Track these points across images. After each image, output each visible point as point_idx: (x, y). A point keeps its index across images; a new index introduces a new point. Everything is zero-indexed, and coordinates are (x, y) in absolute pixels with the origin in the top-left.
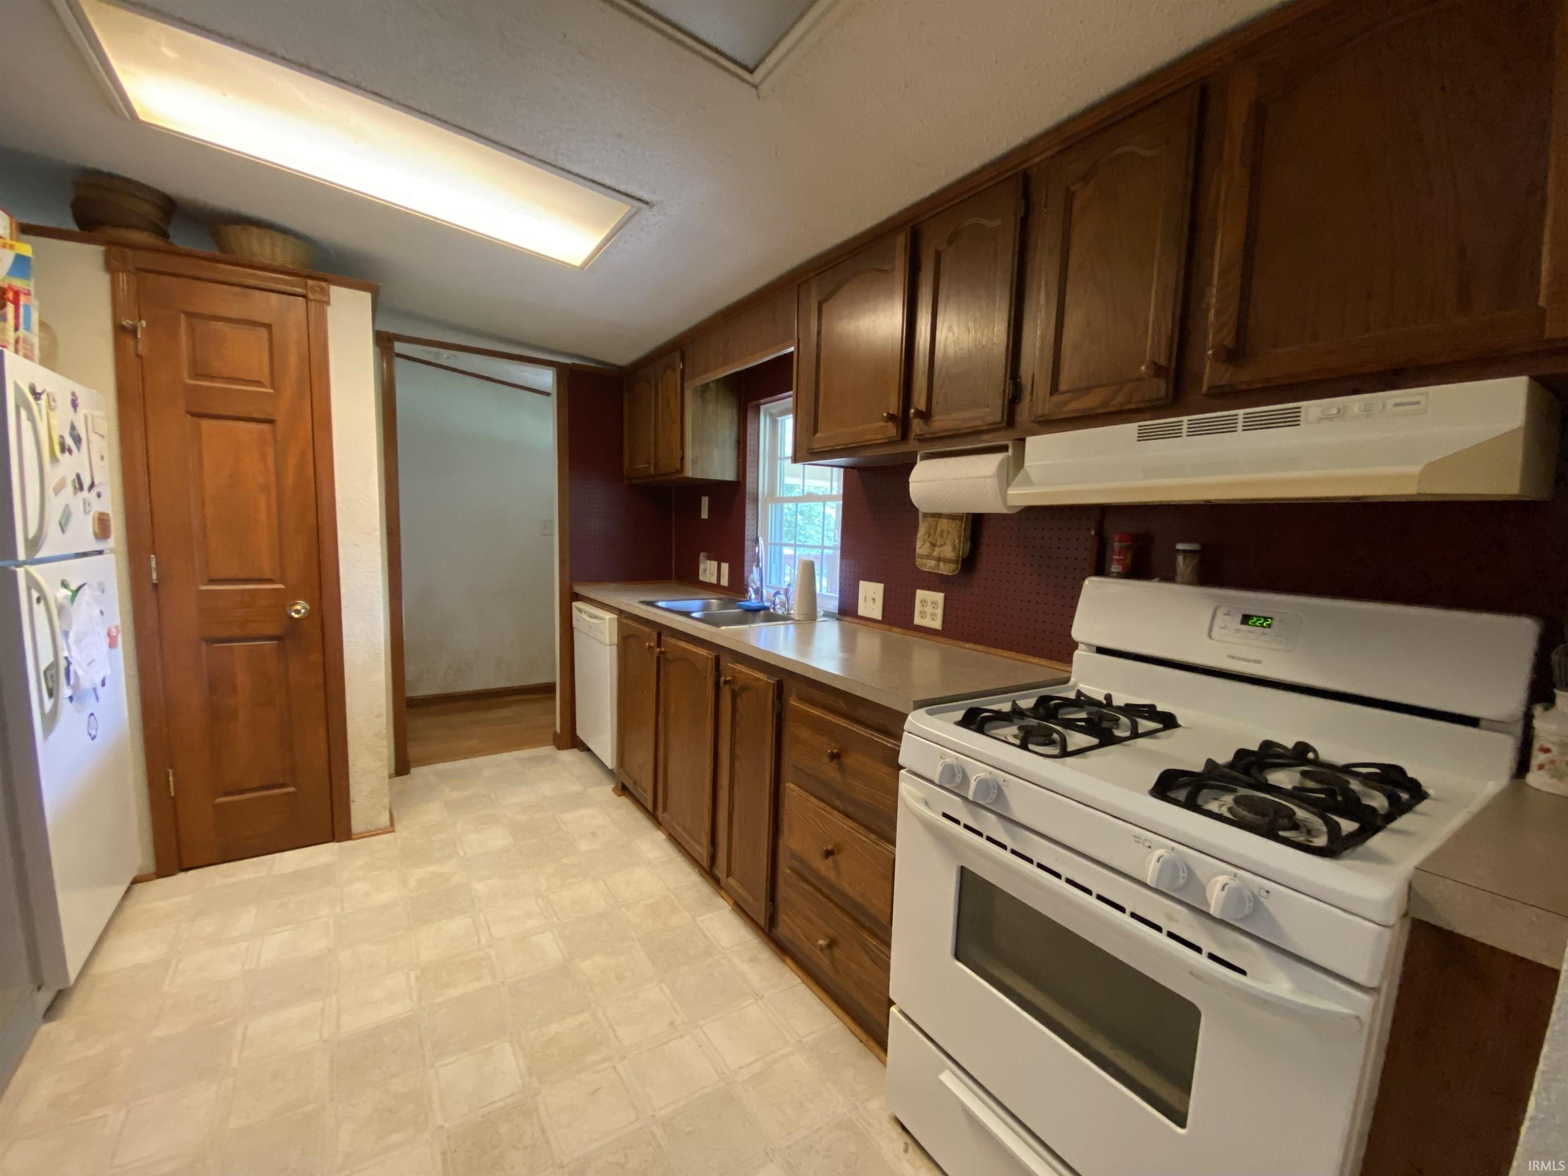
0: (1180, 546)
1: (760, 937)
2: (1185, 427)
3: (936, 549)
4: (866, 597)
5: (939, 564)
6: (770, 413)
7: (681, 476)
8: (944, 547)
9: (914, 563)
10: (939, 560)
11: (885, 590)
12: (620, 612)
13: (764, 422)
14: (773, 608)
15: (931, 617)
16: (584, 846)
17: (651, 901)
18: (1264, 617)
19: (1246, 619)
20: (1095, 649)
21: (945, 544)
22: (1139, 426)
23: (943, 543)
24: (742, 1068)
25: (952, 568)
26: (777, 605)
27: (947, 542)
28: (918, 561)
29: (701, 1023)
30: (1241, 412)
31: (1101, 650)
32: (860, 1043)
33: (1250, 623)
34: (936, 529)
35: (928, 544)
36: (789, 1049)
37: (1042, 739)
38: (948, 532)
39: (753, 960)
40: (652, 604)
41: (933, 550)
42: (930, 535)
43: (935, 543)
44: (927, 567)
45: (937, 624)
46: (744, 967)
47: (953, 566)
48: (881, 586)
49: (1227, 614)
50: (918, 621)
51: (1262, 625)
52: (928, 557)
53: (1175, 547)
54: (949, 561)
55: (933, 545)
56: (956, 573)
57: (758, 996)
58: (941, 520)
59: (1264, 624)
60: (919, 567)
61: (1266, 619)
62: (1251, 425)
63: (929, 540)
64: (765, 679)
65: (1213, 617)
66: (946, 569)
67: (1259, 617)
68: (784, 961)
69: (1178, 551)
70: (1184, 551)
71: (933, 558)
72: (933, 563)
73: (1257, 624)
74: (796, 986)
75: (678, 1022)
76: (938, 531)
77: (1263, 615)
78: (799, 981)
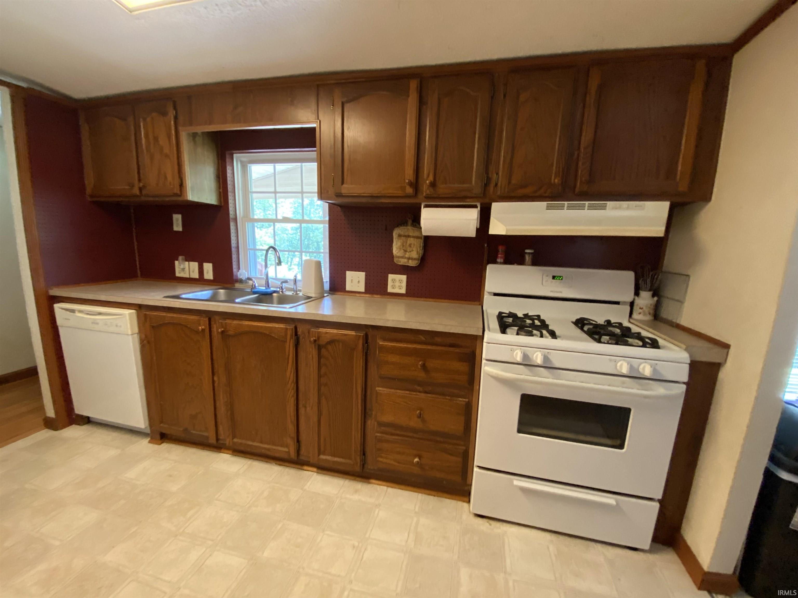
0: (527, 251)
1: (347, 479)
2: (566, 206)
3: (407, 253)
4: (352, 280)
5: (409, 261)
6: (240, 160)
7: (180, 199)
8: (412, 252)
9: (393, 261)
10: (409, 259)
11: (366, 275)
12: (139, 307)
13: (237, 166)
14: (281, 292)
15: (399, 288)
16: (174, 488)
17: (266, 494)
18: (560, 276)
19: (554, 277)
20: (493, 294)
21: (413, 251)
22: (547, 204)
23: (411, 250)
24: (407, 541)
25: (415, 263)
26: (284, 289)
27: (414, 249)
28: (395, 260)
29: (367, 536)
30: (587, 203)
31: (496, 294)
32: (434, 497)
33: (555, 279)
34: (407, 243)
35: (403, 251)
36: (415, 519)
37: (529, 334)
38: (414, 245)
39: (356, 491)
40: (177, 297)
41: (405, 254)
42: (403, 246)
43: (406, 250)
44: (402, 262)
45: (403, 291)
46: (356, 497)
47: (416, 262)
48: (364, 273)
49: (547, 276)
50: (390, 290)
51: (559, 279)
52: (402, 257)
53: (524, 251)
54: (415, 259)
55: (405, 251)
56: (417, 265)
57: (378, 506)
58: (409, 238)
59: (560, 279)
60: (396, 262)
61: (560, 277)
62: (590, 208)
63: (403, 248)
64: (355, 334)
65: (543, 277)
66: (412, 263)
67: (558, 277)
68: (370, 483)
69: (526, 253)
70: (529, 253)
71: (405, 258)
72: (406, 260)
73: (558, 279)
74: (387, 491)
75: (356, 544)
76: (408, 244)
77: (559, 275)
78: (385, 488)
